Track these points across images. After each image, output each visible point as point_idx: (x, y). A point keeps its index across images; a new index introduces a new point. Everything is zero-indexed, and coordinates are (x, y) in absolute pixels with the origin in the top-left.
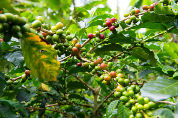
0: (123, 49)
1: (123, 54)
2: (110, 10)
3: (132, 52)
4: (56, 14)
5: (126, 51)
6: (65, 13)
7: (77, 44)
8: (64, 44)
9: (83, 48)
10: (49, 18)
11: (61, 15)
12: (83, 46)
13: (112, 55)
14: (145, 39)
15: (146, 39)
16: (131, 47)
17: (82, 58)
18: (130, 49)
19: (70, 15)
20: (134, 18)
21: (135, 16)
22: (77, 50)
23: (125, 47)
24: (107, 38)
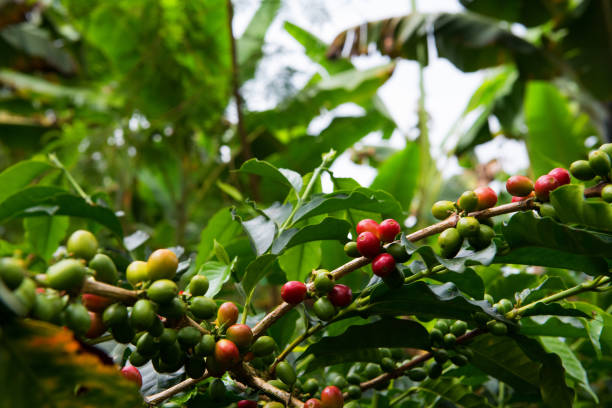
0: (430, 338)
1: (432, 362)
2: (389, 127)
3: (469, 351)
4: (164, 137)
5: (442, 351)
6: (199, 138)
7: (236, 328)
8: (181, 333)
9: (260, 339)
10: (132, 152)
11: (183, 142)
12: (262, 332)
13: (387, 360)
14: (523, 305)
15: (527, 302)
16: (468, 331)
17: (259, 381)
18: (461, 341)
19: (222, 144)
20: (472, 227)
21: (476, 217)
22: (233, 351)
23: (439, 332)
24: (363, 297)
